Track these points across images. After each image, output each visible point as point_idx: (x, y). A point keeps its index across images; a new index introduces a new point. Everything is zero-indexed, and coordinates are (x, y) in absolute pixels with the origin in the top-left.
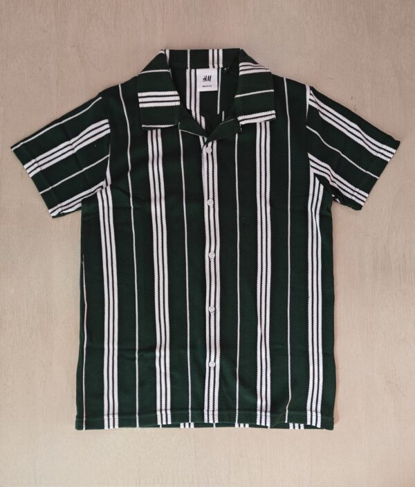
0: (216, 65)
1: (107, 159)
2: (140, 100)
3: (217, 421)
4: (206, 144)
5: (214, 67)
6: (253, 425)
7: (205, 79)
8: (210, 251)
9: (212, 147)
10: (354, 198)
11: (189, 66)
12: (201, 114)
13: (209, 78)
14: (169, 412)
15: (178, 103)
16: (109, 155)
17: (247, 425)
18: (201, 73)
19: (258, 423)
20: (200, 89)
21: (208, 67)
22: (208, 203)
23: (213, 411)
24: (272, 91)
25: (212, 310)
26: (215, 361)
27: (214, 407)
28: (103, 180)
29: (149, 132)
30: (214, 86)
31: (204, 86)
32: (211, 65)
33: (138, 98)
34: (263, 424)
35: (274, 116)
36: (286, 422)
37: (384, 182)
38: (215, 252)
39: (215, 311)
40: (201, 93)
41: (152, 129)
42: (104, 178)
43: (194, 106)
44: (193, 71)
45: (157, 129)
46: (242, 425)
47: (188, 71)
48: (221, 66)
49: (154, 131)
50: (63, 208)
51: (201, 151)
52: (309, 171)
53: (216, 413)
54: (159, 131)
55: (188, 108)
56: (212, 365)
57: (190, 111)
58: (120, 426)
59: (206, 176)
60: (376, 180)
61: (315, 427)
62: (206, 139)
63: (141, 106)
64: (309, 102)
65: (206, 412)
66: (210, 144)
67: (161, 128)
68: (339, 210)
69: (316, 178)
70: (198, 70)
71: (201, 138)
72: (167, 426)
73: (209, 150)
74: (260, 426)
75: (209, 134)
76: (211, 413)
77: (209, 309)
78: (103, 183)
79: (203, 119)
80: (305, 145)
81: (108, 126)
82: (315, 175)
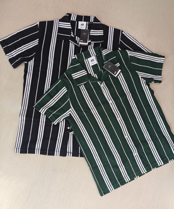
0: (94, 55)
2: (73, 77)
3: (146, 172)
4: (101, 84)
6: (158, 167)
7: (92, 61)
8: (118, 118)
9: (103, 84)
10: (157, 79)
11: (85, 59)
12: (95, 73)
13: (93, 60)
14: (128, 176)
15: (86, 73)
16: (69, 99)
18: (90, 59)
19: (159, 165)
20: (91, 65)
21: (91, 57)
22: (110, 102)
23: (143, 169)
24: (115, 57)
26: (136, 153)
27: (143, 168)
30: (95, 62)
32: (92, 56)
33: (72, 76)
34: (161, 165)
35: (119, 65)
38: (120, 117)
39: (128, 136)
41: (80, 85)
43: (91, 72)
44: (87, 60)
45: (82, 85)
46: (154, 169)
47: (85, 60)
48: (95, 54)
49: (81, 86)
51: (100, 87)
52: (139, 77)
53: (144, 169)
54: (83, 85)
55: (89, 73)
56: (135, 154)
57: (91, 74)
60: (162, 70)
62: (100, 82)
65: (141, 171)
67: (83, 84)
69: (142, 79)
70: (88, 59)
71: (98, 82)
72: (129, 181)
73: (103, 86)
74: (160, 166)
75: (100, 79)
76: (143, 170)
77: (126, 137)
78: (70, 109)
79: (96, 75)
80: (134, 69)
81: (66, 89)
82: (141, 77)
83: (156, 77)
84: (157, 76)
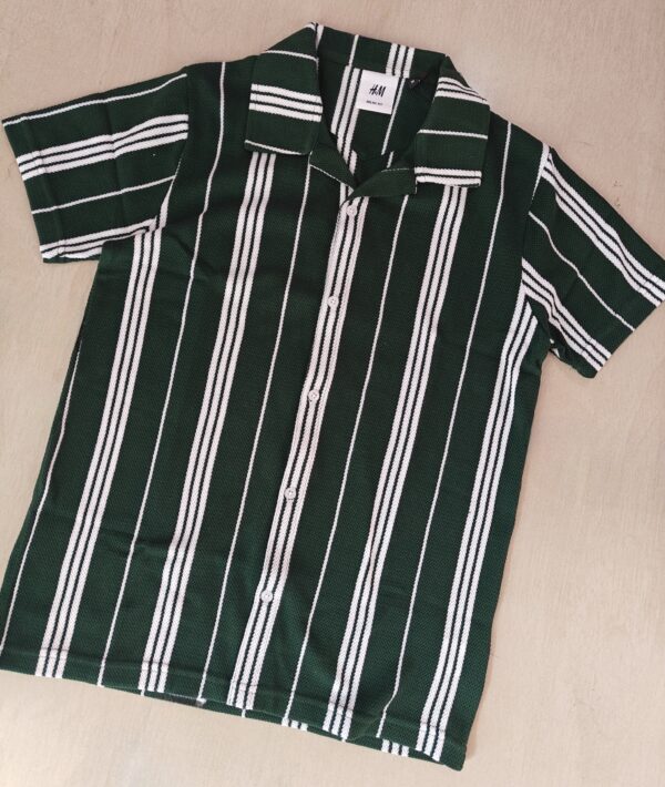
0: (398, 72)
1: (169, 182)
2: (253, 97)
3: (250, 706)
4: (350, 199)
5: (394, 74)
6: (316, 727)
7: (373, 90)
8: (312, 388)
9: (359, 208)
10: (585, 355)
11: (351, 62)
12: (353, 147)
13: (381, 91)
14: (165, 669)
15: (317, 119)
16: (174, 177)
17: (304, 727)
18: (370, 78)
19: (326, 728)
20: (360, 105)
21: (384, 72)
22: (328, 301)
23: (249, 685)
24: (485, 137)
25: (291, 495)
26: (274, 591)
27: (251, 677)
28: (153, 218)
29: (255, 156)
30: (386, 105)
31: (368, 102)
32: (389, 70)
33: (250, 91)
34: (335, 731)
35: (478, 181)
36: (378, 736)
37: (642, 339)
38: (320, 392)
39: (296, 498)
40: (361, 112)
41: (261, 151)
42: (156, 214)
43: (344, 131)
44: (357, 71)
45: (269, 153)
46: (294, 724)
47: (347, 70)
48: (407, 75)
49: (264, 156)
50: (68, 249)
51: (337, 209)
52: (518, 289)
53: (253, 690)
54: (273, 157)
55: (333, 130)
56: (267, 597)
57: (335, 138)
58: (66, 675)
59: (336, 254)
60: (630, 332)
61: (429, 759)
62: (351, 191)
63: (252, 107)
64: (542, 173)
65: (233, 685)
66: (356, 201)
67: (278, 155)
68: (554, 370)
69: (528, 304)
70: (364, 72)
71: (343, 187)
72: (154, 695)
73: (352, 211)
74: (329, 734)
75: (359, 183)
76: (243, 688)
77: (285, 492)
78: (151, 223)
79: (354, 155)
80: (521, 242)
81: (185, 127)
82: (527, 298)
83: (588, 343)
84: (594, 342)
